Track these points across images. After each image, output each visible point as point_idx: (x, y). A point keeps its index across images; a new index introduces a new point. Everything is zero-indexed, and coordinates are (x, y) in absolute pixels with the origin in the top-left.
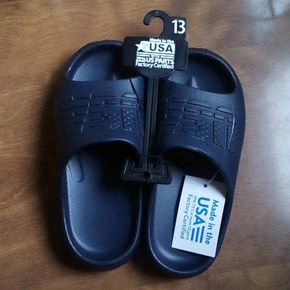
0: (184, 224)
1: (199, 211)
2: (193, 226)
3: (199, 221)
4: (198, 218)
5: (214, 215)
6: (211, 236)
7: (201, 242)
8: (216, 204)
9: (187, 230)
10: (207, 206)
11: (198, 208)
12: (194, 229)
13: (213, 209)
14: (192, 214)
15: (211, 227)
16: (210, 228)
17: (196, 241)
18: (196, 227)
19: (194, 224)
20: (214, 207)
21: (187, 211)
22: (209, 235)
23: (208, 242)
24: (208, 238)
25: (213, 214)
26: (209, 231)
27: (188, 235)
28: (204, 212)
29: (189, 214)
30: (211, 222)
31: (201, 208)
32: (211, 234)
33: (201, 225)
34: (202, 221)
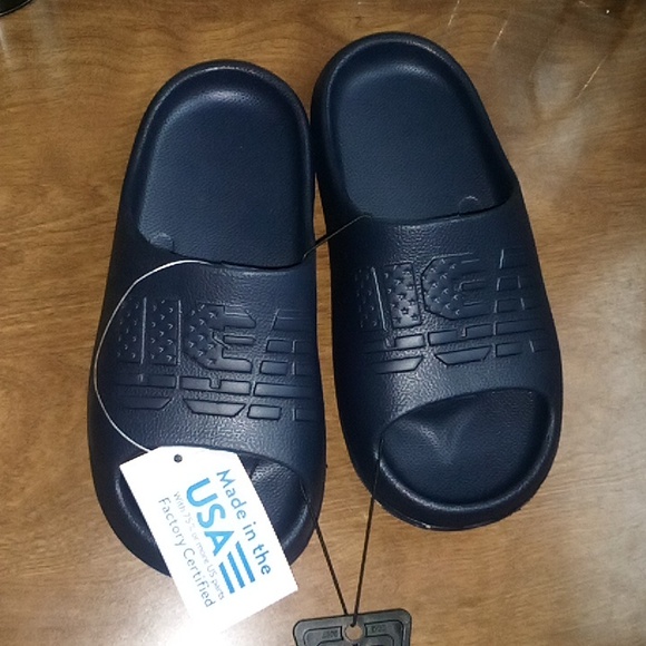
0: (195, 571)
1: (206, 518)
2: (216, 561)
3: (220, 539)
4: (212, 535)
5: (240, 505)
6: (264, 550)
7: (253, 579)
8: (227, 477)
9: (209, 580)
10: (214, 496)
11: (199, 515)
12: (222, 566)
13: (231, 494)
14: (196, 538)
15: (252, 531)
16: (251, 535)
17: (242, 585)
18: (222, 556)
19: (215, 553)
20: (230, 487)
21: (180, 539)
22: (258, 552)
23: (266, 569)
24: (261, 559)
25: (236, 503)
26: (255, 543)
27: (217, 587)
28: (217, 512)
29: (190, 543)
30: (245, 522)
31: (205, 510)
32: (260, 547)
33: (230, 546)
34: (227, 535)
